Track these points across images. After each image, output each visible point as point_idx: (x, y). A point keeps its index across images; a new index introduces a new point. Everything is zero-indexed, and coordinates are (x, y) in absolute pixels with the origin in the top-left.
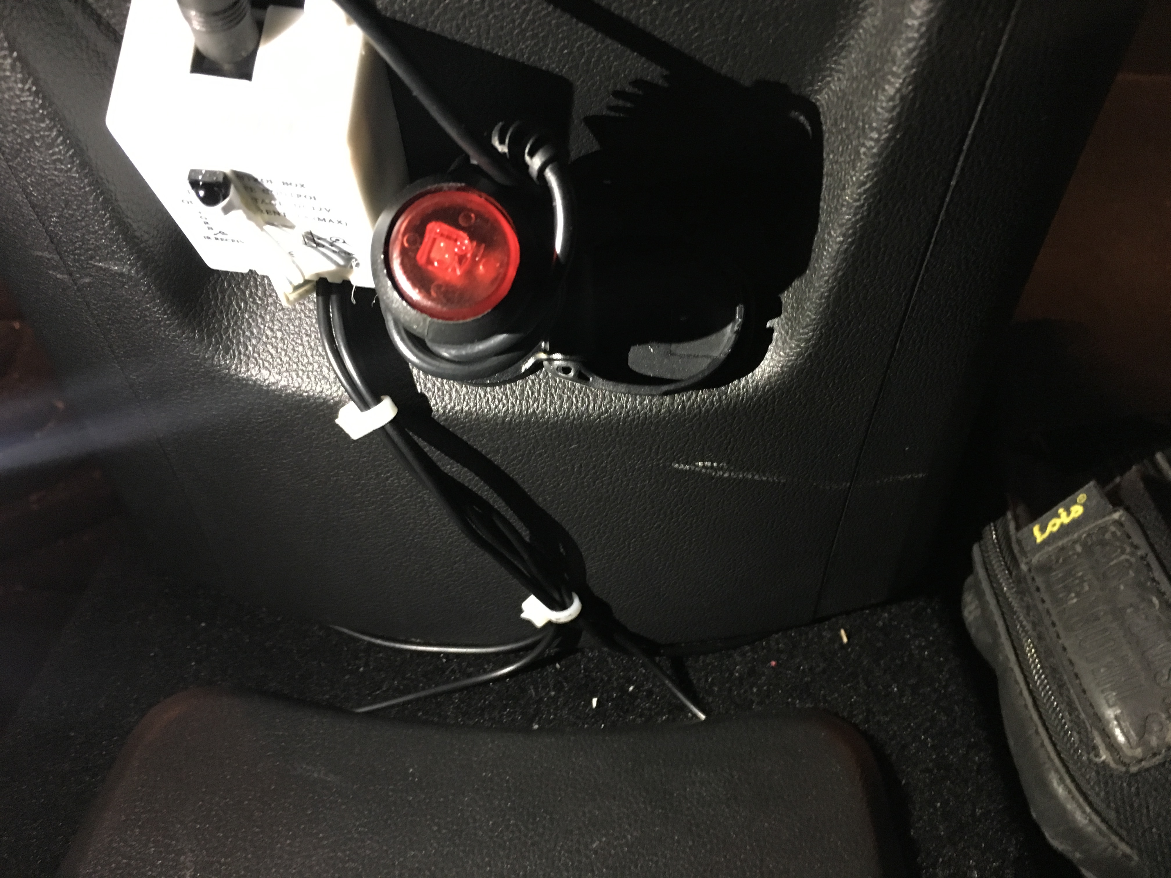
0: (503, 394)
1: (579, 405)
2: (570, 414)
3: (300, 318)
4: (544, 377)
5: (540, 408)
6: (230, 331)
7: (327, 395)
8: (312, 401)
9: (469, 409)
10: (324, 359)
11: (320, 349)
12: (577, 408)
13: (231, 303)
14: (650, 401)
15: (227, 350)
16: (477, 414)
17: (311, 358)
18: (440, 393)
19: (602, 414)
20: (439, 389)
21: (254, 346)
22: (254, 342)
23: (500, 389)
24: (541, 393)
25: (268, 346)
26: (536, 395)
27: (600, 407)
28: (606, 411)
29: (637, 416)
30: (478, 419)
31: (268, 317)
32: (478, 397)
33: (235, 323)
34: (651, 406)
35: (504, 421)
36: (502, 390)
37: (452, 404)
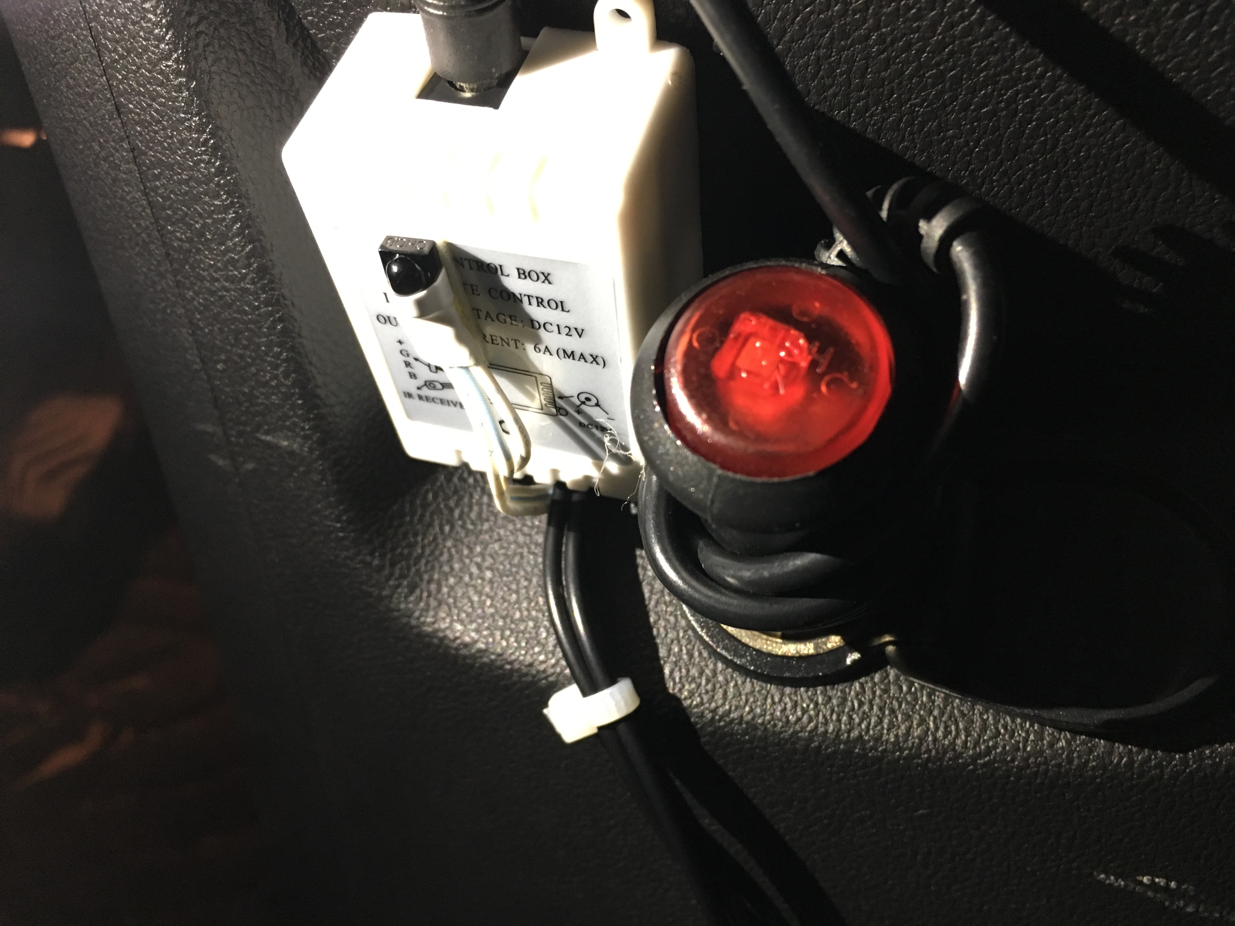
0: (811, 700)
1: (940, 734)
2: (923, 749)
3: (521, 555)
4: (882, 681)
5: (871, 732)
6: (423, 561)
7: (538, 672)
8: (515, 677)
9: (753, 719)
10: (543, 616)
11: (541, 600)
12: (935, 740)
13: (431, 525)
14: (1068, 742)
15: (412, 588)
16: (766, 729)
17: (525, 613)
18: (709, 687)
19: (980, 756)
20: (708, 681)
21: (452, 588)
22: (452, 581)
23: (807, 692)
24: (875, 707)
25: (470, 589)
26: (866, 708)
27: (977, 743)
28: (988, 751)
29: (1043, 767)
30: (766, 738)
31: (478, 549)
32: (769, 701)
33: (432, 553)
34: (1071, 752)
35: (807, 746)
36: (810, 693)
37: (727, 707)
